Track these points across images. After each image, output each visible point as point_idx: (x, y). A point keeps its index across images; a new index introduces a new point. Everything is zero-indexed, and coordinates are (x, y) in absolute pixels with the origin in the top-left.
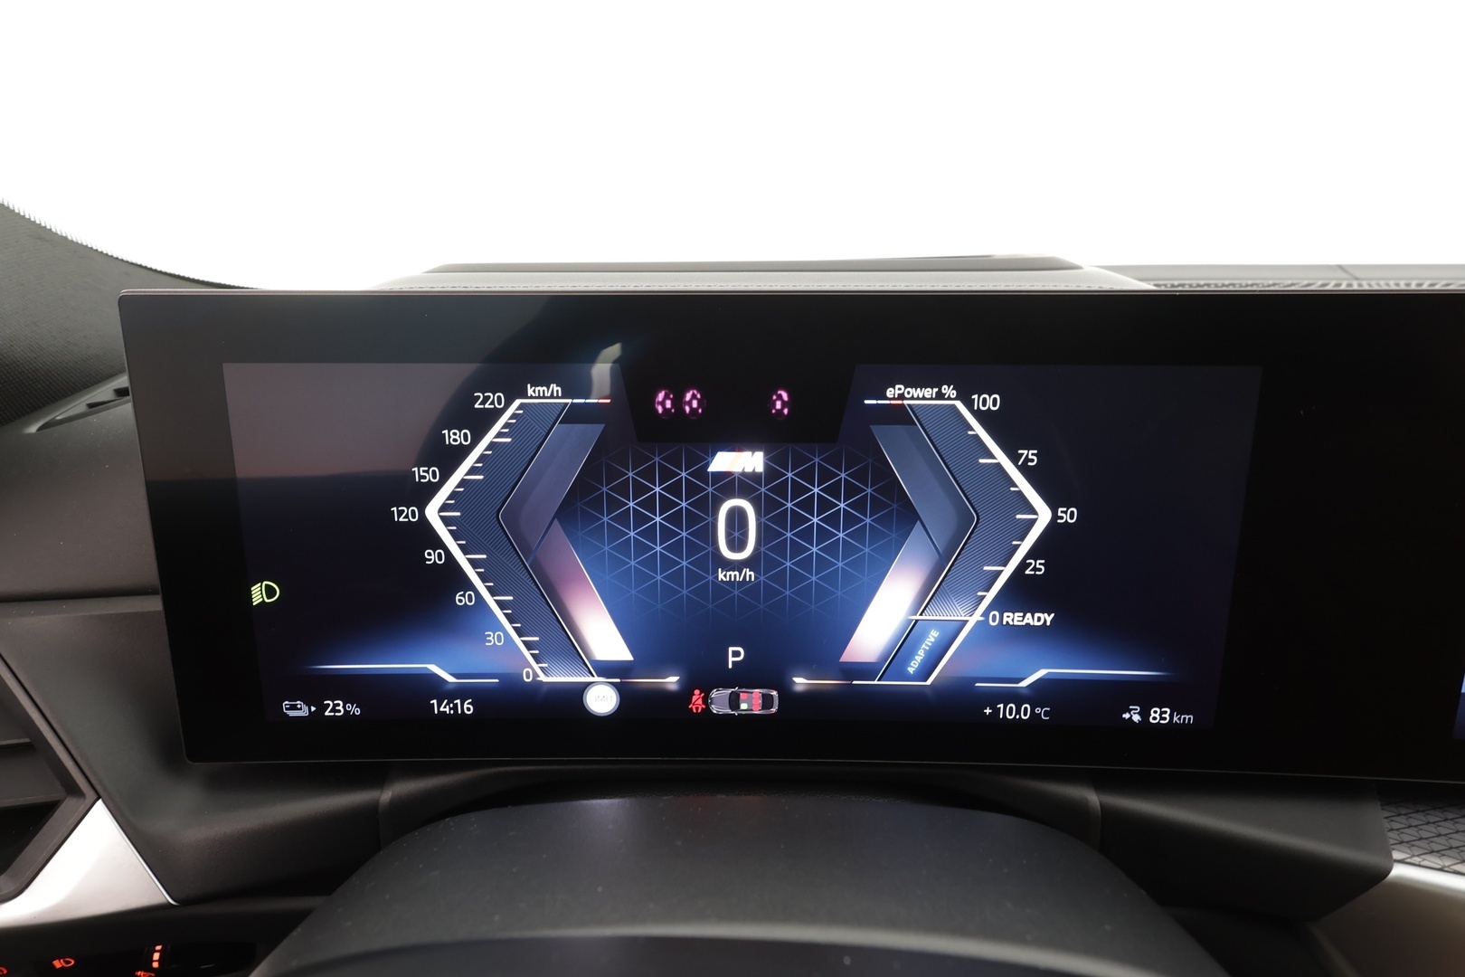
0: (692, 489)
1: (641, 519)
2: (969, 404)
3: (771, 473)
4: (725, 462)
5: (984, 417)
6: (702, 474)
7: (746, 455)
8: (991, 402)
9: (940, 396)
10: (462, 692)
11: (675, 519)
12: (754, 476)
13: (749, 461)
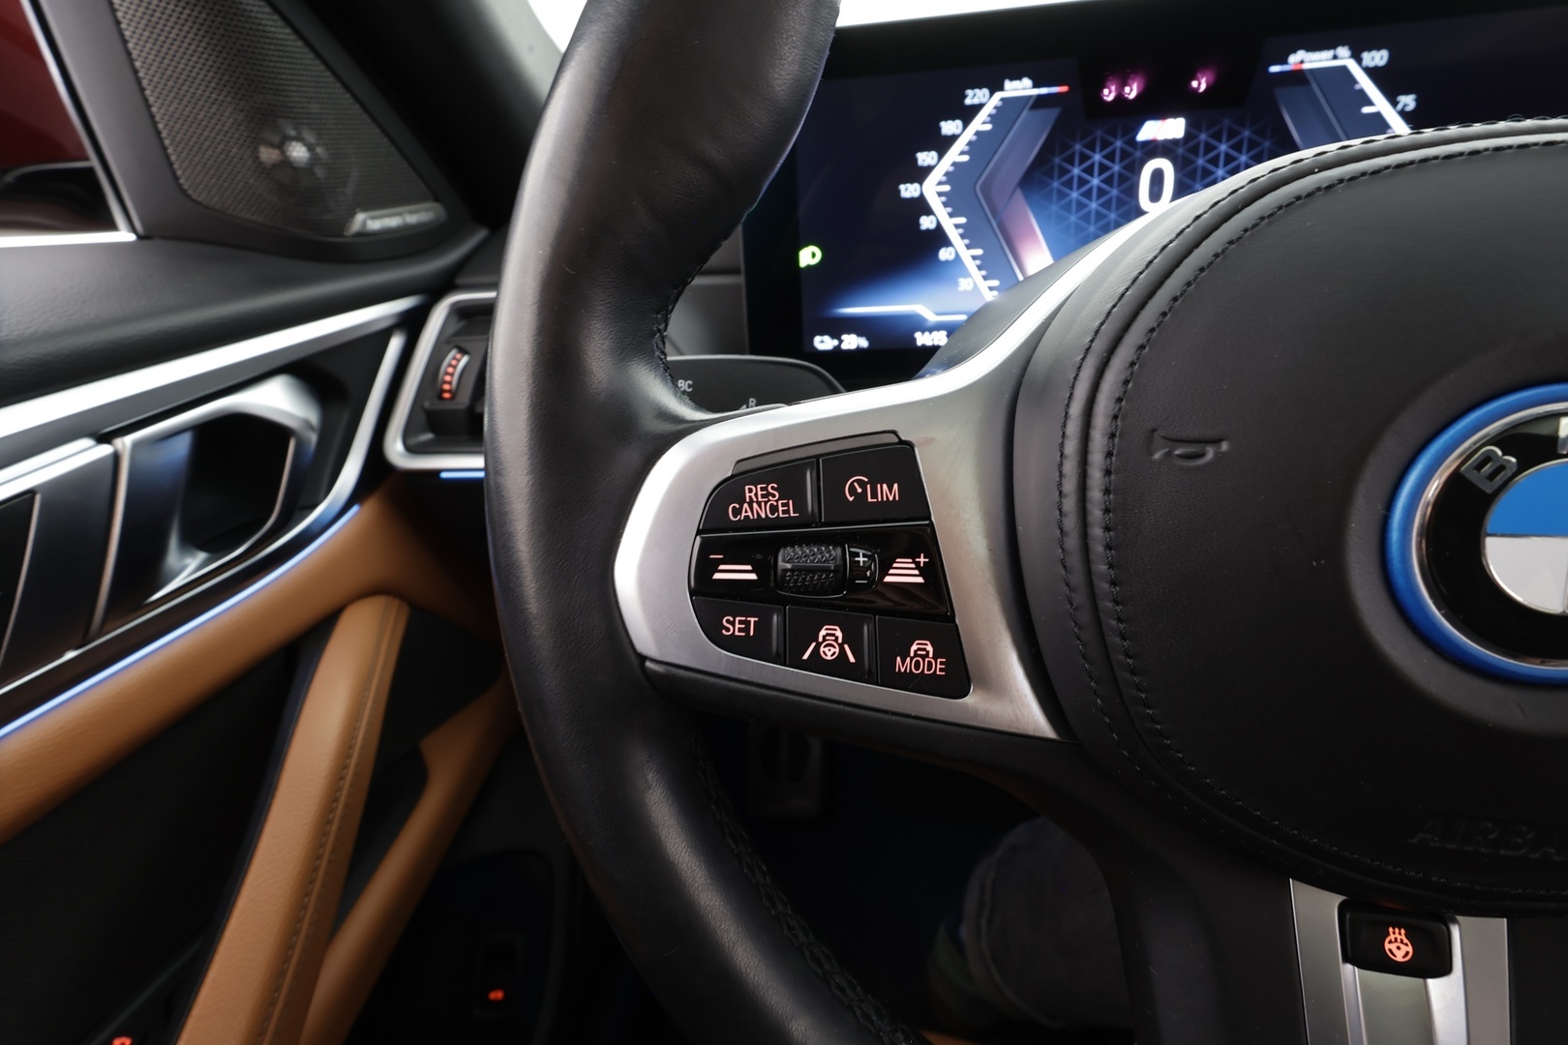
0: (1125, 155)
1: (1082, 182)
2: (1359, 61)
3: (1189, 135)
4: (1153, 130)
5: (1373, 73)
6: (1132, 142)
7: (1170, 122)
8: (1378, 58)
9: (1335, 57)
10: (938, 327)
11: (1108, 181)
12: (1175, 142)
13: (1172, 128)
